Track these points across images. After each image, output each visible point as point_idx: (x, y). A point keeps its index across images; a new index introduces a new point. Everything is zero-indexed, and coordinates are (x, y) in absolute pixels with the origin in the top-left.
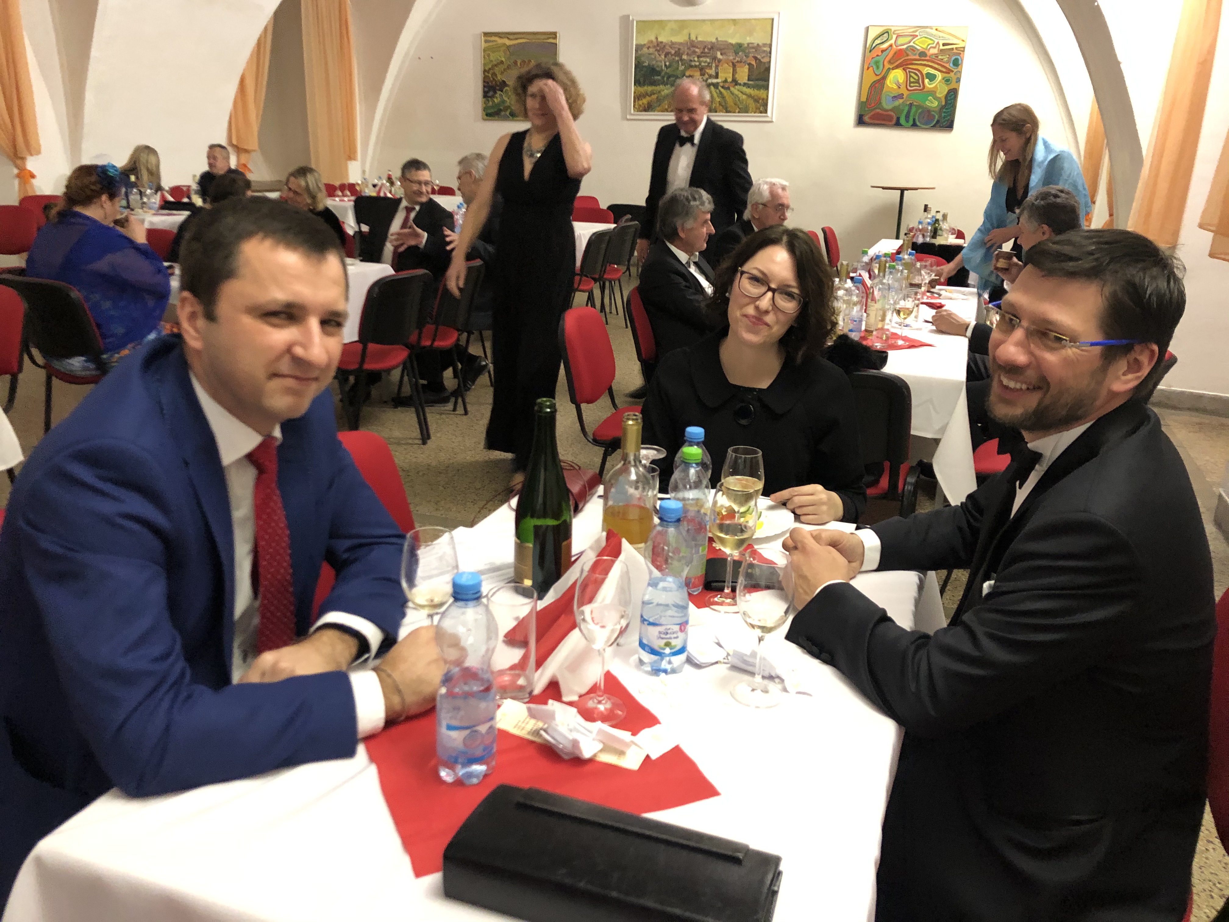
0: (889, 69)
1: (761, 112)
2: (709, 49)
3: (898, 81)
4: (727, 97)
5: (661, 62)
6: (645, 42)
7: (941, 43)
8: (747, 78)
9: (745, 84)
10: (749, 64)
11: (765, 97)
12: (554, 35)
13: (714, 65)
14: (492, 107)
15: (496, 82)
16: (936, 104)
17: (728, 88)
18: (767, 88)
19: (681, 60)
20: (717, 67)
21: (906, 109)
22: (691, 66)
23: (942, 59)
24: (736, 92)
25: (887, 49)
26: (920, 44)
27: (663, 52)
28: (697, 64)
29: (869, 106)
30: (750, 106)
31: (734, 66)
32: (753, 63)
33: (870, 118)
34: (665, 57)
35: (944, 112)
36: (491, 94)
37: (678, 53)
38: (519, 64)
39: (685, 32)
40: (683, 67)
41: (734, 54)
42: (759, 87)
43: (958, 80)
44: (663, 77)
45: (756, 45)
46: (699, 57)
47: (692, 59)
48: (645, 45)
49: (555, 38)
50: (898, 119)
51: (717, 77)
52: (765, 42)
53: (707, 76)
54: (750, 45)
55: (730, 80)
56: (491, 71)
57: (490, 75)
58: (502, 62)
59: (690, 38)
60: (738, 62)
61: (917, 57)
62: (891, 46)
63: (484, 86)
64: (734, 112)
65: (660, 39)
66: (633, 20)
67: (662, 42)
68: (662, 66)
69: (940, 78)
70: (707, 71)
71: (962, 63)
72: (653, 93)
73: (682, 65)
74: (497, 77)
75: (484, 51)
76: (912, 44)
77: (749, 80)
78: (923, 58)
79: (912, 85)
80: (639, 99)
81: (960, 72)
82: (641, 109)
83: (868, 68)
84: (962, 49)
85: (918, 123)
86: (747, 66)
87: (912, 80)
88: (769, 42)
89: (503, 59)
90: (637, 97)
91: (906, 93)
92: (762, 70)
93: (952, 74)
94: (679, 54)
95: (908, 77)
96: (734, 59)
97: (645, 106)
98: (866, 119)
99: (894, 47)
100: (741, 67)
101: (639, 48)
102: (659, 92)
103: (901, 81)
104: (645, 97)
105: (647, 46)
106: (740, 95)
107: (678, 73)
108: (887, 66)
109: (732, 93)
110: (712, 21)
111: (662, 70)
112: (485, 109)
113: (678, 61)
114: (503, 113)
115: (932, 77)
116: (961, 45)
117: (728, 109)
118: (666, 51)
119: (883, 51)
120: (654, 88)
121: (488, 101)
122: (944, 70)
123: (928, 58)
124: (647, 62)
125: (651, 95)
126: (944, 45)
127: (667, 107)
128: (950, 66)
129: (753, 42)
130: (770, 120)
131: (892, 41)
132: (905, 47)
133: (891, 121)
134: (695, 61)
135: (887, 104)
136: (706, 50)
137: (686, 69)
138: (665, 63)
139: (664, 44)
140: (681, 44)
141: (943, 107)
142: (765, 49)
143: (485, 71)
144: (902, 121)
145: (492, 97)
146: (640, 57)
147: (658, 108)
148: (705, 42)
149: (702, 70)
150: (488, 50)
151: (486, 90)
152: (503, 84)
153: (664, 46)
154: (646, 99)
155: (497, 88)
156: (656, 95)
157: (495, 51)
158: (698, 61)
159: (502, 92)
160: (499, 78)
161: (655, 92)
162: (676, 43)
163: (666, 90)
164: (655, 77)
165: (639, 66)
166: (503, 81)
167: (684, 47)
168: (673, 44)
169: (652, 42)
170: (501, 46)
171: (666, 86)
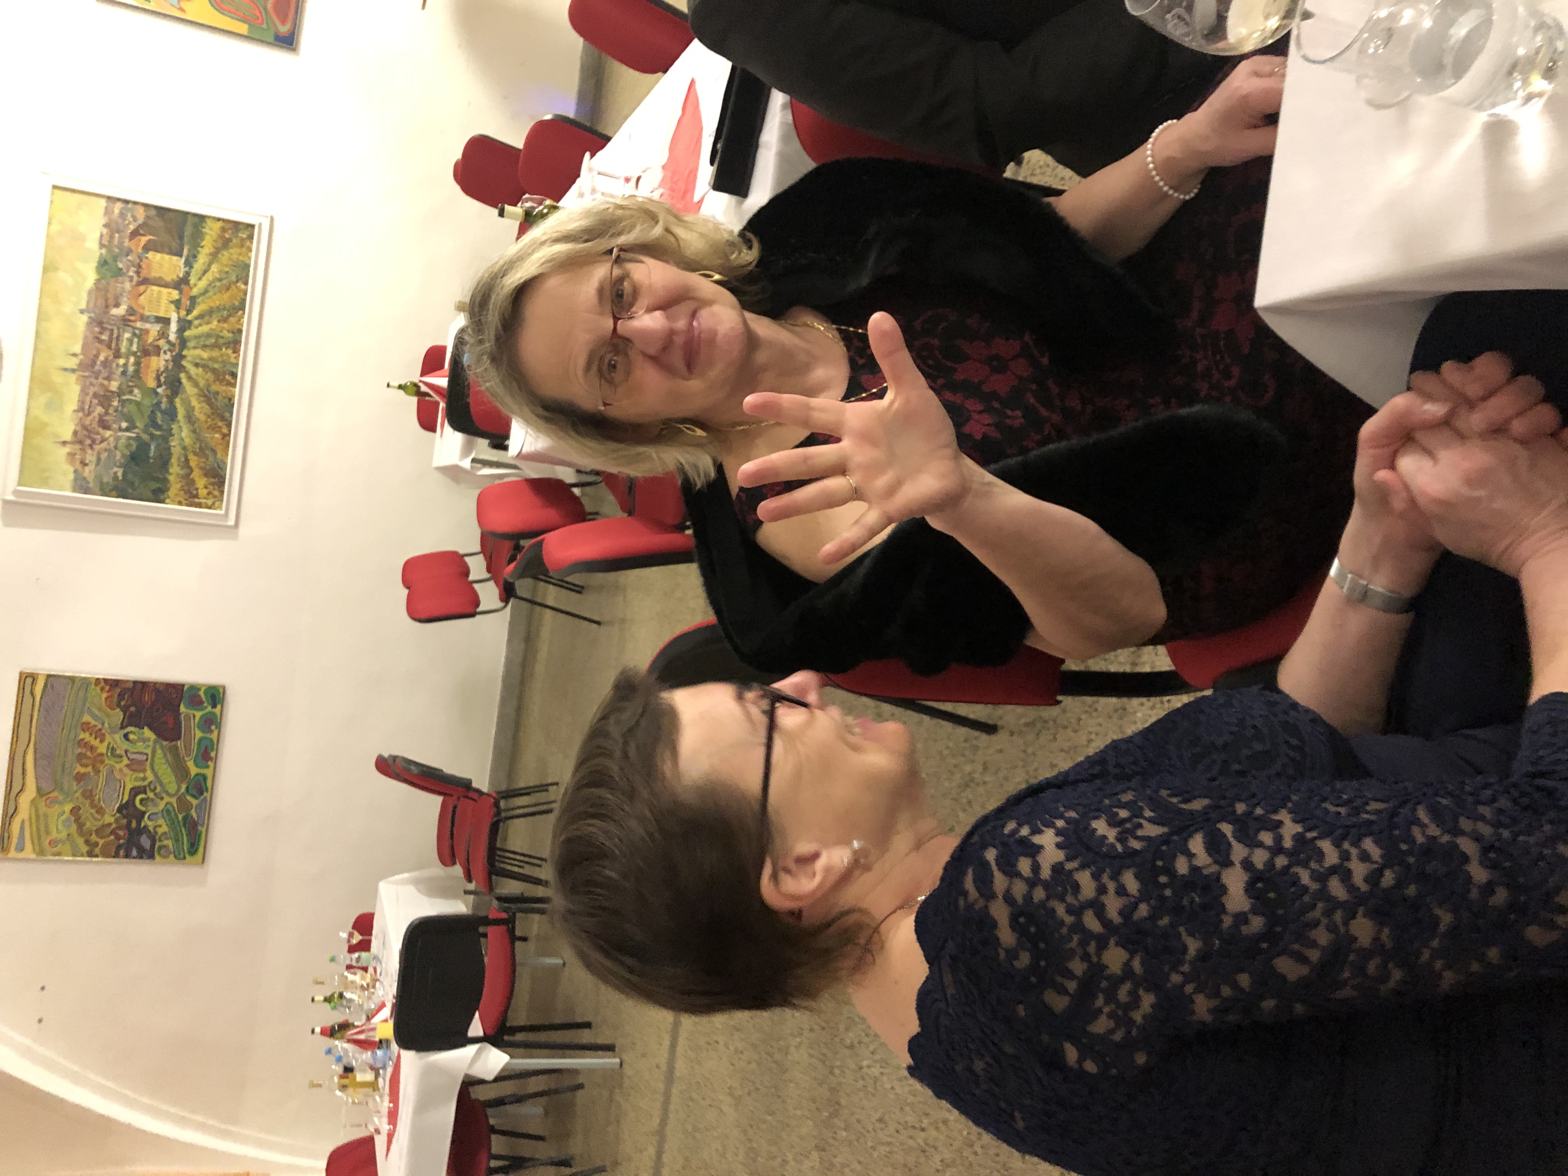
1: (251, 237)
2: (103, 329)
4: (212, 305)
5: (119, 438)
6: (70, 469)
8: (175, 258)
9: (189, 264)
10: (147, 248)
11: (220, 224)
12: (27, 679)
13: (139, 324)
14: (177, 839)
15: (119, 828)
17: (193, 300)
18: (202, 218)
19: (119, 394)
20: (144, 319)
22: (137, 372)
24: (203, 284)
27: (98, 434)
28: (132, 360)
30: (235, 257)
31: (145, 281)
32: (144, 240)
34: (107, 427)
37: (105, 399)
38: (83, 770)
39: (58, 378)
40: (136, 391)
41: (120, 279)
42: (198, 236)
44: (152, 436)
45: (105, 231)
46: (117, 355)
47: (121, 369)
48: (76, 471)
49: (33, 677)
51: (166, 321)
52: (102, 211)
53: (162, 342)
54: (105, 242)
55: (175, 294)
58: (75, 811)
59: (73, 371)
60: (138, 273)
63: (127, 856)
64: (245, 293)
65: (68, 436)
66: (17, 492)
67: (75, 433)
68: (129, 438)
70: (150, 340)
72: (186, 464)
73: (131, 392)
74: (110, 824)
75: (41, 852)
77: (181, 256)
80: (196, 496)
82: (216, 493)
86: (150, 255)
88: (103, 203)
89: (68, 808)
90: (191, 498)
92: (161, 224)
94: (104, 396)
96: (131, 280)
97: (213, 484)
98: (284, 29)
100: (149, 267)
101: (81, 485)
102: (184, 448)
104: (193, 482)
105: (78, 466)
106: (209, 276)
107: (147, 402)
109: (206, 291)
110: (42, 316)
111: (138, 438)
112: (180, 857)
113: (123, 402)
114: (193, 813)
117: (237, 303)
118: (95, 425)
120: (174, 460)
121: (161, 847)
124: (115, 469)
125: (190, 468)
127: (217, 436)
129: (98, 235)
130: (269, 220)
134: (125, 365)
136: (104, 337)
137: (141, 386)
138: (120, 429)
139: (79, 428)
140: (84, 392)
142: (117, 211)
143: (90, 854)
145: (153, 839)
146: (102, 484)
147: (219, 455)
148: (85, 338)
149: (148, 351)
150: (40, 845)
151: (134, 853)
152: (127, 809)
153: (85, 428)
154: (196, 479)
155: (134, 825)
156: (191, 457)
157: (47, 826)
158: (127, 358)
159: (144, 813)
160: (112, 820)
161: (183, 459)
162: (82, 402)
163: (182, 434)
164: (152, 454)
165: (122, 490)
166: (119, 810)
167: (91, 384)
168: (81, 409)
169: (71, 455)
170: (37, 810)
171: (174, 431)
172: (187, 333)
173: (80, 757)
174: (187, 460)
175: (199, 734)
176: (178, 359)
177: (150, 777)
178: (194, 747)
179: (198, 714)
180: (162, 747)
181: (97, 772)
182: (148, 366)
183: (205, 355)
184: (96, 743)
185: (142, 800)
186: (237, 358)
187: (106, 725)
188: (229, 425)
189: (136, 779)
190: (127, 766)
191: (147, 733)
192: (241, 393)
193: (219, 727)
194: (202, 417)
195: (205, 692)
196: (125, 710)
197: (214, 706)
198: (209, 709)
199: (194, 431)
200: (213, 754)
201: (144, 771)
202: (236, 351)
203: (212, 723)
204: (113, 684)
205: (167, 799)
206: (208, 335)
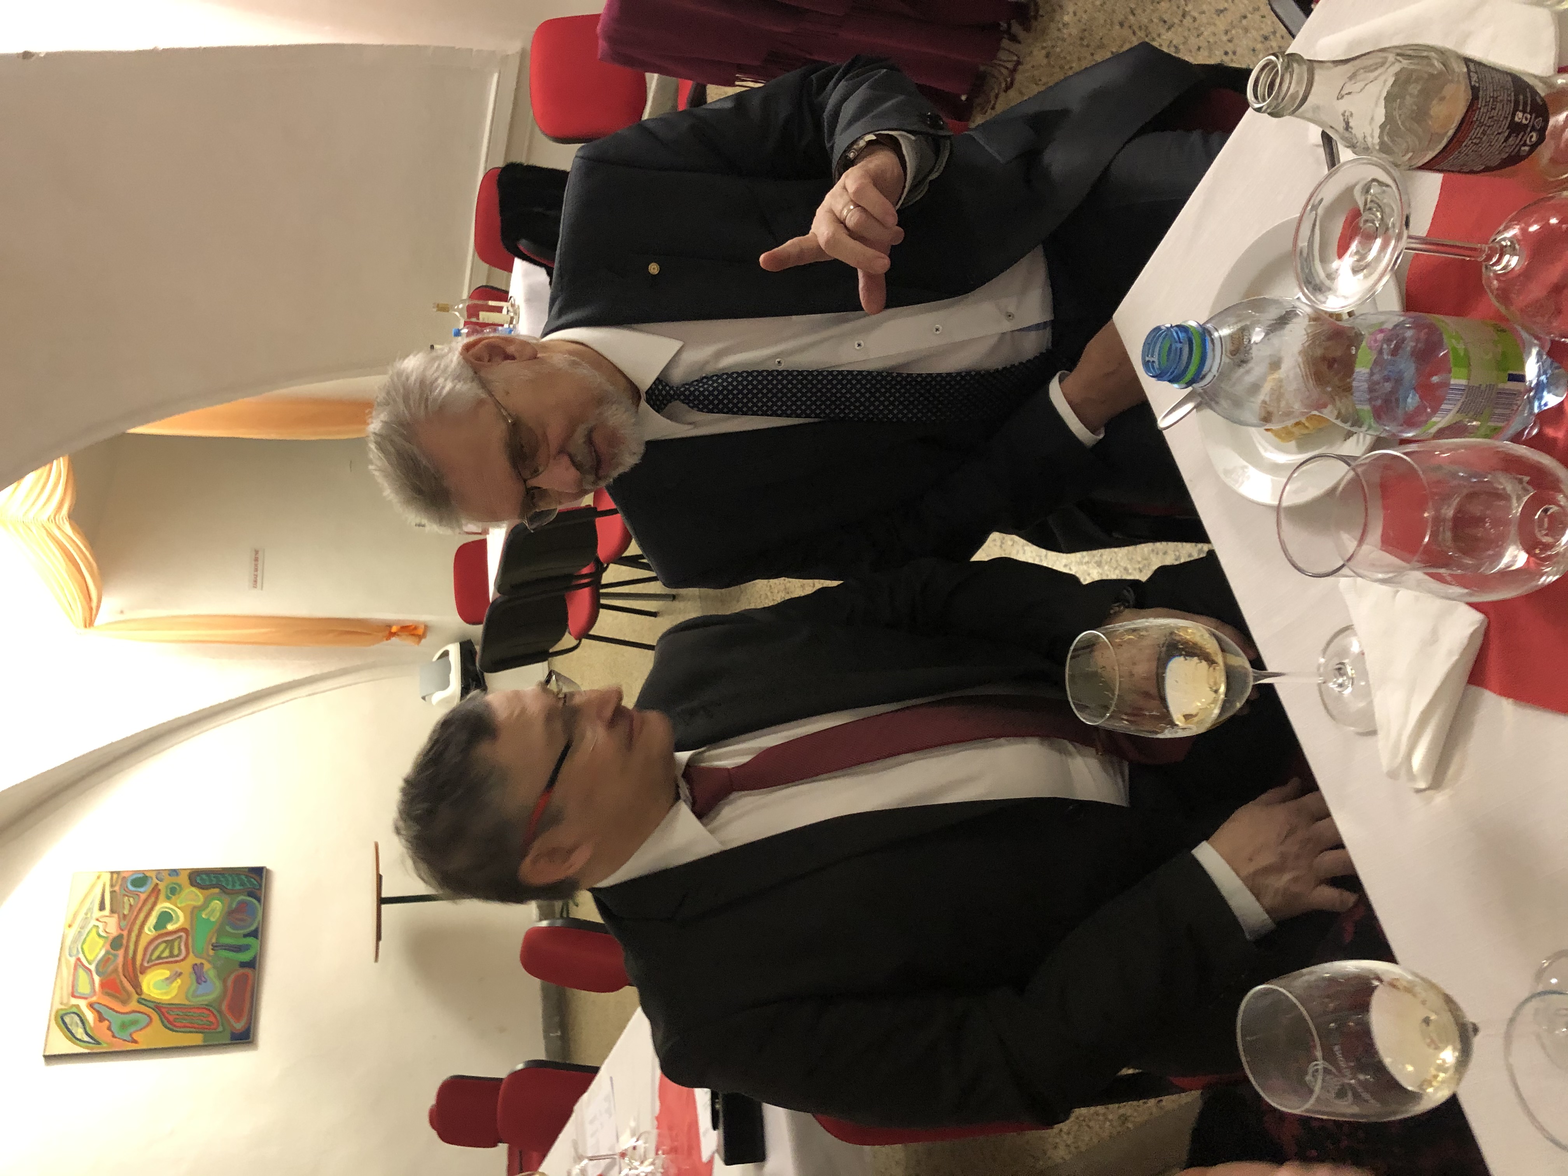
0: (141, 1001)
3: (167, 979)
7: (97, 913)
16: (217, 905)
21: (224, 954)
23: (131, 905)
25: (98, 1012)
26: (96, 950)
29: (215, 1028)
33: (239, 1020)
35: (234, 885)
43: (174, 872)
50: (243, 965)
61: (121, 953)
62: (91, 1006)
69: (168, 905)
71: (143, 872)
76: (92, 967)
78: (125, 942)
79: (176, 952)
81: (158, 872)
83: (135, 1042)
84: (115, 876)
85: (253, 928)
87: (166, 954)
91: (192, 960)
93: (162, 886)
95: (160, 961)
98: (239, 1026)
99: (94, 999)
103: (167, 973)
108: (134, 1005)
115: (165, 917)
116: (107, 878)
119: (101, 1018)
122: (153, 899)
123: (125, 933)
126: (102, 907)
128: (144, 891)
131: (83, 1004)
132: (97, 979)
133: (246, 976)
135: (213, 990)
141: (224, 890)
144: (245, 957)
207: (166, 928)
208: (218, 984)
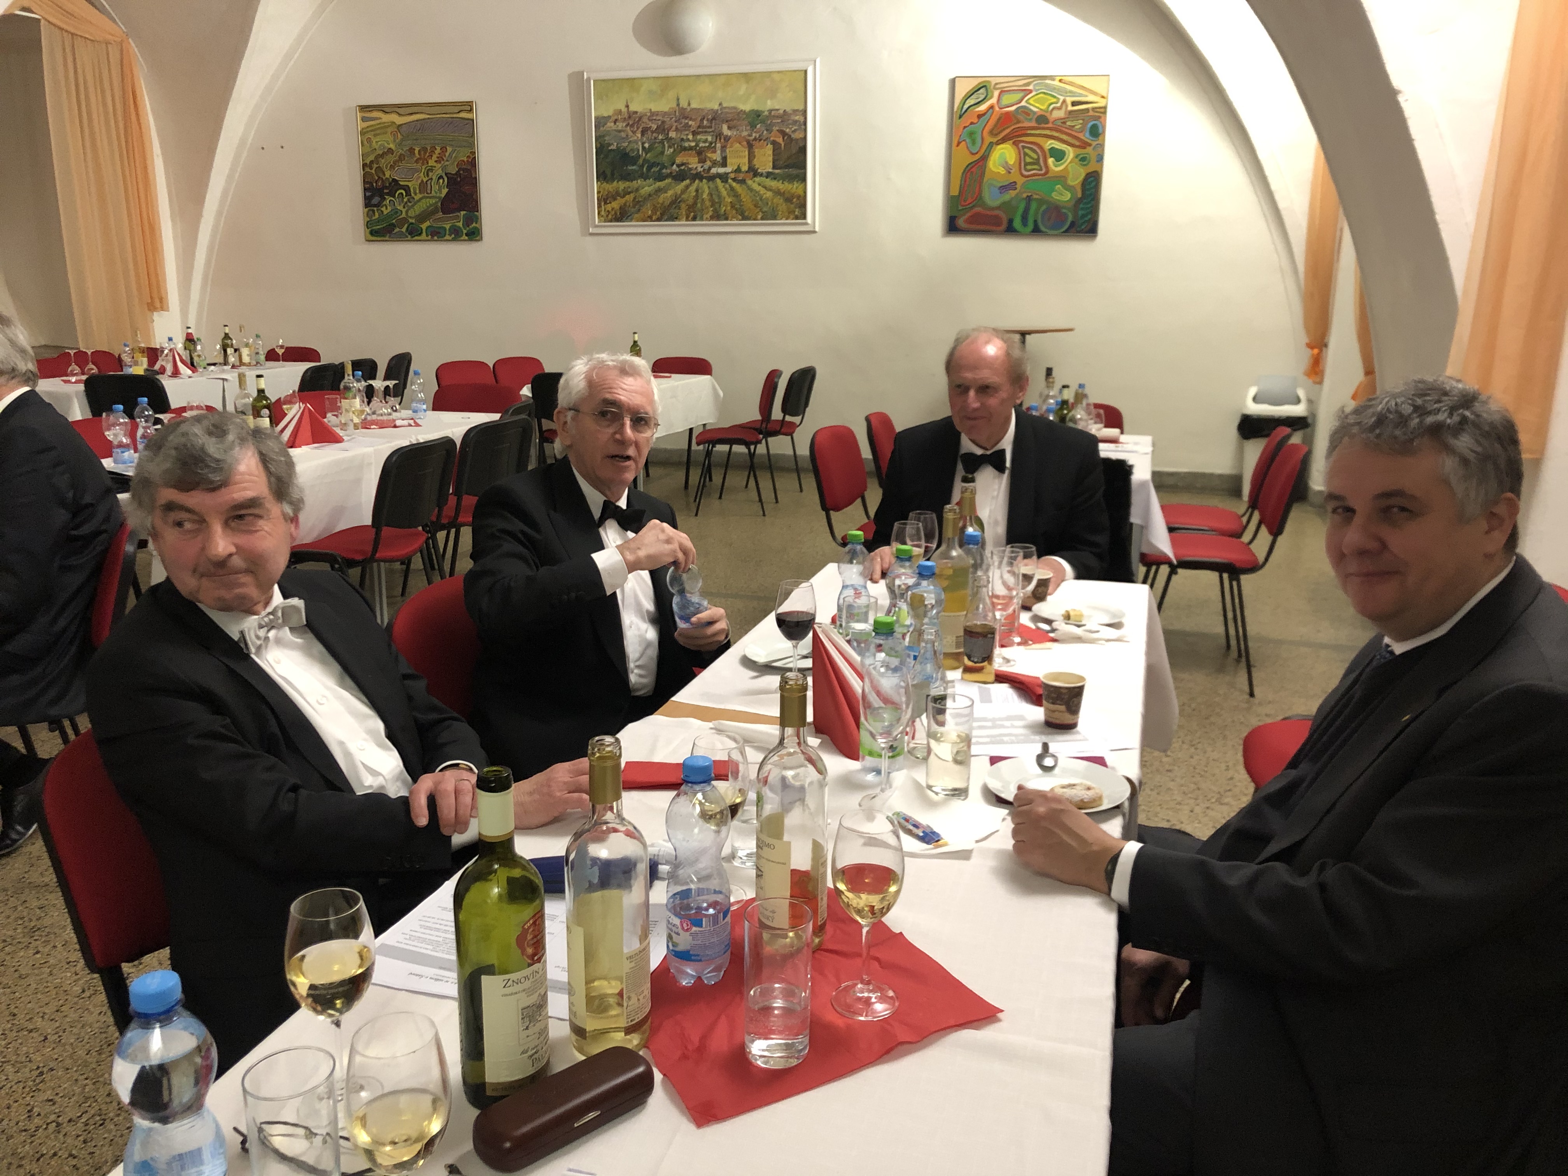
0: (991, 145)
1: (797, 218)
2: (710, 121)
3: (1006, 163)
4: (742, 196)
5: (637, 143)
6: (610, 113)
7: (1069, 100)
8: (771, 164)
9: (768, 175)
10: (774, 143)
11: (802, 193)
12: (468, 106)
13: (718, 145)
14: (378, 221)
15: (383, 181)
16: (1067, 196)
17: (743, 182)
18: (804, 179)
19: (669, 139)
20: (723, 148)
21: (1022, 206)
22: (685, 149)
23: (1074, 126)
24: (755, 186)
25: (986, 113)
26: (1036, 104)
27: (638, 128)
28: (693, 144)
29: (963, 203)
30: (780, 208)
31: (750, 146)
32: (780, 140)
33: (966, 221)
34: (643, 133)
35: (1082, 209)
36: (376, 200)
37: (662, 129)
38: (416, 152)
39: (672, 95)
40: (672, 150)
41: (749, 128)
42: (791, 179)
43: (1100, 159)
44: (642, 166)
45: (781, 112)
46: (694, 133)
47: (685, 137)
48: (609, 117)
49: (471, 110)
50: (1011, 221)
51: (724, 164)
52: (796, 108)
53: (708, 163)
54: (773, 113)
55: (745, 168)
56: (375, 166)
57: (373, 171)
58: (390, 151)
59: (678, 105)
60: (755, 139)
61: (1033, 124)
62: (992, 107)
63: (365, 189)
64: (755, 219)
65: (633, 108)
66: (589, 79)
67: (636, 112)
68: (638, 150)
69: (1071, 156)
70: (709, 155)
71: (1104, 132)
72: (626, 193)
73: (670, 147)
74: (384, 175)
75: (363, 133)
76: (1023, 103)
77: (774, 167)
78: (1043, 125)
79: (1029, 167)
80: (606, 203)
81: (1102, 146)
82: (610, 217)
83: (959, 144)
84: (1102, 110)
85: (1043, 228)
86: (770, 146)
87: (1028, 160)
88: (801, 108)
89: (392, 146)
90: (604, 200)
91: (1020, 181)
92: (794, 151)
93: (1089, 150)
94: (664, 130)
95: (1021, 156)
96: (750, 135)
97: (616, 213)
98: (961, 222)
99: (997, 109)
100: (762, 147)
101: (600, 122)
102: (637, 190)
103: (1011, 162)
104: (615, 199)
105: (613, 118)
106: (762, 191)
107: (665, 159)
108: (988, 139)
109: (751, 190)
110: (711, 77)
111: (639, 156)
112: (368, 225)
113: (662, 142)
114: (397, 230)
115: (1059, 155)
116: (1102, 103)
117: (746, 214)
118: (643, 125)
119: (980, 116)
120: (628, 184)
121: (373, 211)
122: (1077, 143)
123: (1050, 125)
124: (615, 144)
125: (624, 197)
126: (1074, 104)
127: (650, 212)
128: (1086, 136)
129: (777, 107)
130: (812, 229)
131: (994, 101)
132: (1013, 108)
133: (999, 224)
134: (688, 140)
135: (992, 199)
136: (705, 122)
137: (676, 153)
138: (643, 144)
139: (639, 115)
140: (665, 114)
141: (1080, 201)
142: (797, 118)
143: (364, 165)
144: (1017, 224)
145: (378, 205)
146: (604, 136)
147: (636, 215)
148: (702, 110)
149: (700, 154)
150: (368, 132)
151: (368, 194)
152: (395, 185)
153: (640, 118)
154: (617, 202)
155: (386, 191)
156: (632, 195)
157: (378, 134)
158: (693, 141)
159: (394, 197)
160: (387, 176)
161: (629, 190)
162: (657, 114)
163: (647, 187)
164: (630, 168)
165: (602, 150)
166: (394, 180)
167: (671, 119)
168: (653, 114)
169: (620, 112)
170: (389, 126)
171: (647, 181)
172: (718, 180)
173: (424, 149)
174: (629, 193)
175: (448, 227)
176: (698, 176)
177: (417, 198)
178: (439, 224)
179: (460, 224)
180: (436, 203)
181: (417, 161)
182: (690, 156)
183: (705, 196)
184: (434, 158)
185: (402, 194)
186: (707, 219)
187: (447, 163)
188: (658, 220)
189: (414, 189)
190: (422, 181)
191: (445, 191)
192: (682, 225)
193: (453, 240)
194: (661, 200)
195: (476, 228)
196: (458, 173)
197: (466, 235)
198: (465, 231)
199: (650, 195)
200: (436, 238)
201: (420, 193)
202: (712, 218)
203: (456, 235)
204: (472, 163)
205: (404, 211)
206: (719, 196)
207: (1051, 157)
208: (997, 203)
